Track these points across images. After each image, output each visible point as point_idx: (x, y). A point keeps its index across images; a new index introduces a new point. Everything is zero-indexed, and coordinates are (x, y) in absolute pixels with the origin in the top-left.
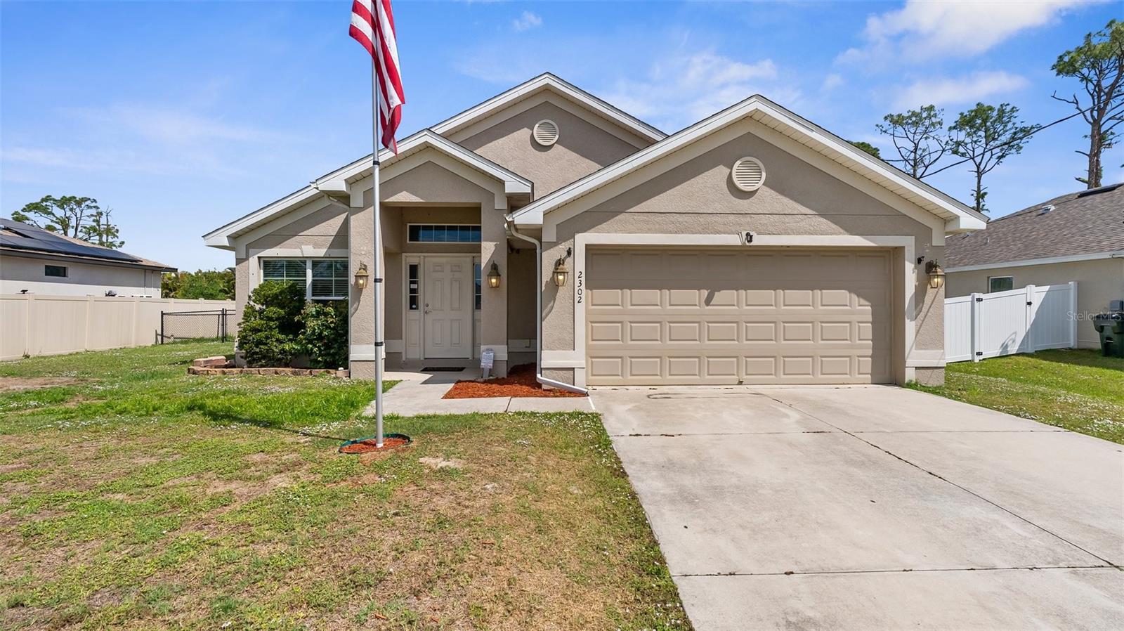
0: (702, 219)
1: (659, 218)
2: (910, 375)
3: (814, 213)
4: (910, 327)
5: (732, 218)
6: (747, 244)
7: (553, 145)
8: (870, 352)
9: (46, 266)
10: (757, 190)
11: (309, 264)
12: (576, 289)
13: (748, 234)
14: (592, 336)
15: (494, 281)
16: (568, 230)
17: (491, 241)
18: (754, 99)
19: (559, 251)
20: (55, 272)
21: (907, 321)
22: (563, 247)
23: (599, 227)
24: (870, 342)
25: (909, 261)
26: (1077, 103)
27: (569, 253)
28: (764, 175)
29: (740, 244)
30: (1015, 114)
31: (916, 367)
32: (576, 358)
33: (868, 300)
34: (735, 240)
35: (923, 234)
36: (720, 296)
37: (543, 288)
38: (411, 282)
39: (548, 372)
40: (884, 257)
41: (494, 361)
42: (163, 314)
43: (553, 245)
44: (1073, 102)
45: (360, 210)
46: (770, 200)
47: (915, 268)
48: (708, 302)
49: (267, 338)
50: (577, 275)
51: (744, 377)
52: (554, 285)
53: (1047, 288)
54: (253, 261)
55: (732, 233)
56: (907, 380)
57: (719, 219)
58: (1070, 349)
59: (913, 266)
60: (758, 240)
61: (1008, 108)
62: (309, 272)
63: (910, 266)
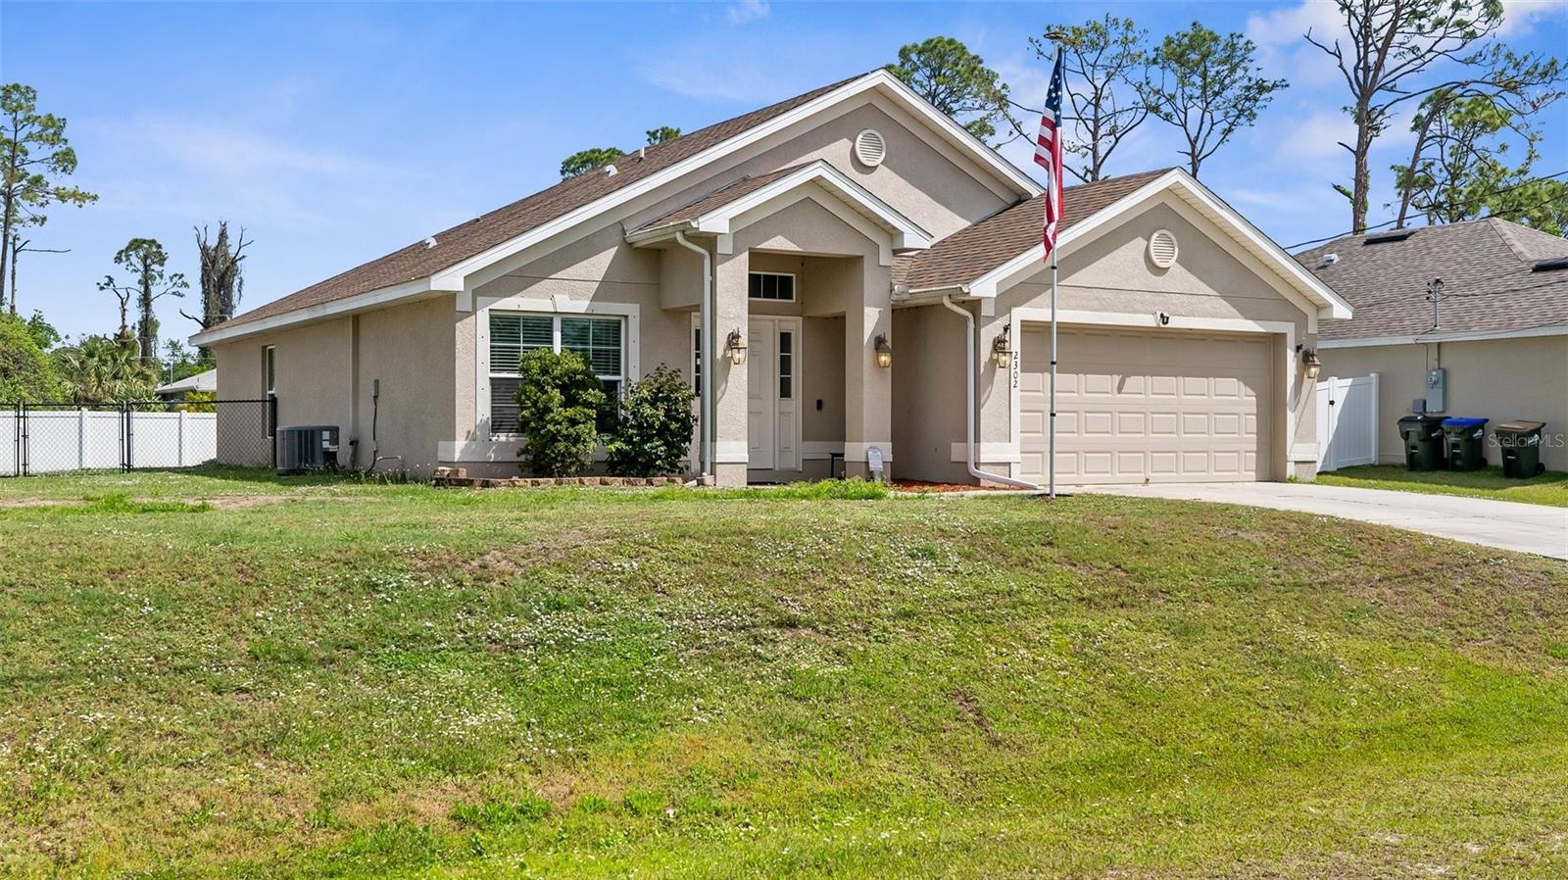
0: (1123, 296)
1: (1086, 293)
2: (1291, 470)
3: (1216, 293)
4: (1291, 418)
5: (1148, 295)
6: (1162, 325)
8: (1255, 447)
10: (1170, 267)
12: (1013, 371)
13: (1162, 316)
14: (1022, 427)
15: (884, 358)
16: (1007, 304)
17: (875, 306)
19: (997, 327)
21: (1289, 412)
22: (1002, 322)
23: (1033, 301)
24: (1255, 436)
25: (1291, 349)
26: (1340, 57)
27: (1006, 329)
28: (1177, 249)
29: (1155, 325)
30: (1250, 56)
31: (1296, 462)
32: (1009, 452)
34: (1149, 321)
35: (1301, 320)
36: (1134, 382)
37: (982, 370)
39: (986, 467)
40: (1265, 343)
43: (993, 319)
44: (1334, 54)
45: (728, 257)
46: (1180, 278)
47: (1295, 356)
48: (1120, 390)
50: (1014, 355)
51: (1150, 475)
53: (1349, 381)
54: (483, 315)
55: (1149, 313)
56: (1288, 476)
57: (1137, 296)
58: (1372, 465)
59: (1293, 354)
60: (1175, 323)
61: (1241, 42)
62: (557, 336)
63: (1290, 354)
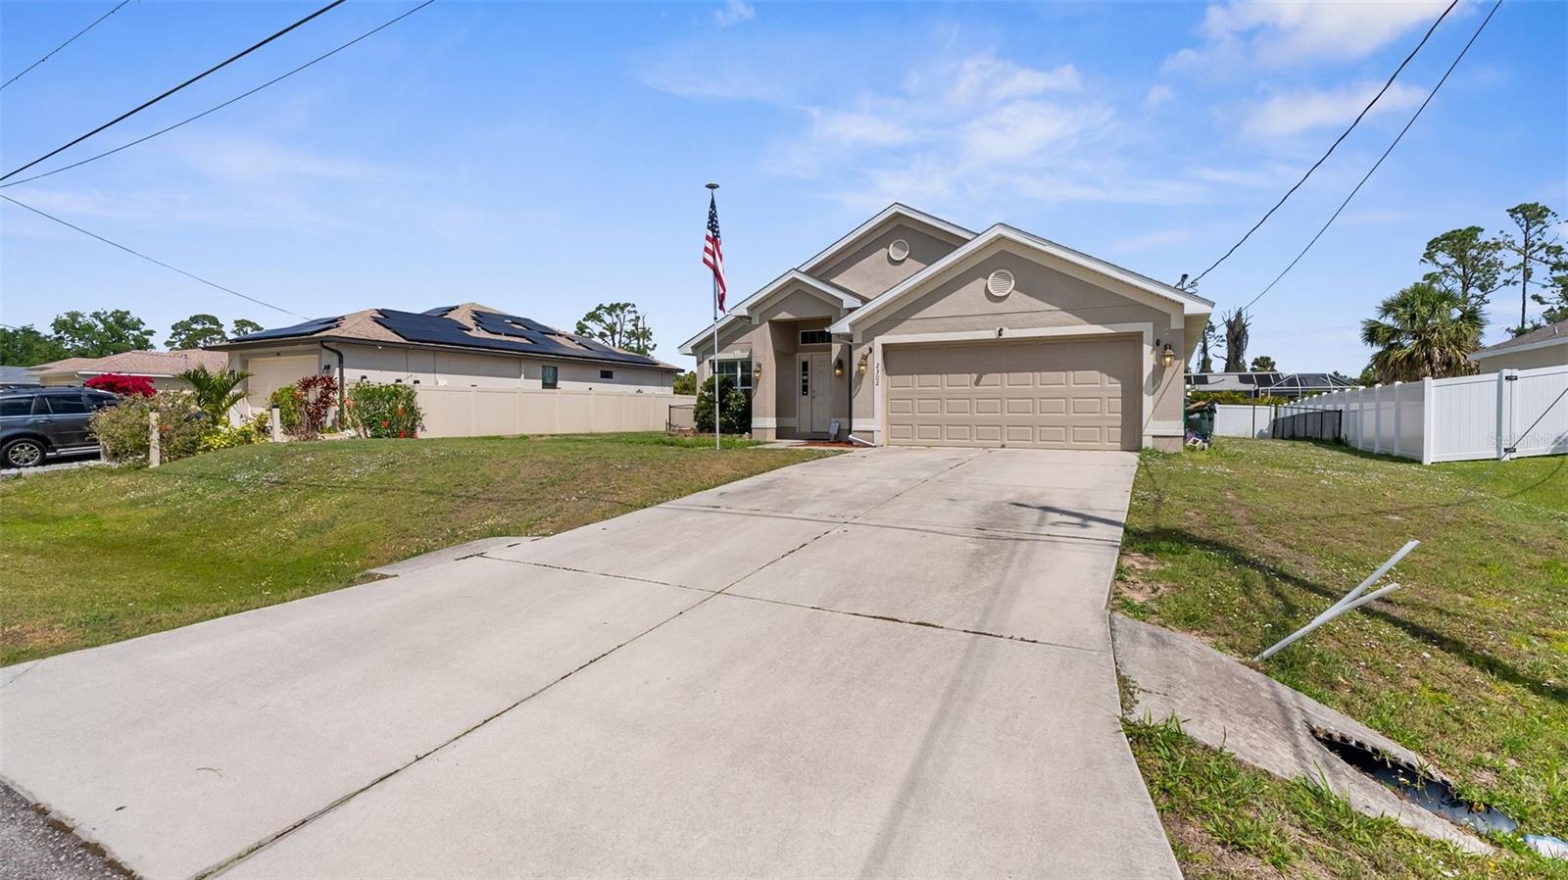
0: (965, 320)
1: (933, 322)
2: (1146, 442)
3: (1058, 309)
4: (1148, 401)
5: (989, 317)
6: (999, 337)
7: (904, 260)
8: (1119, 423)
9: (602, 372)
10: (1008, 294)
11: (739, 364)
12: (876, 375)
13: (1000, 330)
14: (891, 409)
15: (838, 371)
16: (869, 335)
18: (997, 227)
19: (864, 349)
20: (606, 375)
22: (866, 346)
23: (891, 331)
24: (1120, 415)
25: (1148, 344)
27: (871, 350)
28: (1013, 282)
29: (995, 337)
31: (1154, 436)
32: (875, 424)
33: (1118, 379)
34: (992, 335)
35: (1161, 319)
36: (986, 378)
37: (856, 377)
38: (804, 375)
39: (857, 434)
41: (839, 430)
42: (670, 407)
43: (859, 345)
46: (1020, 301)
47: (1154, 349)
48: (977, 383)
49: (708, 414)
50: (876, 365)
51: (1006, 442)
52: (861, 375)
54: (707, 362)
55: (990, 329)
56: (1143, 447)
57: (982, 319)
59: (1151, 348)
60: (1007, 334)
62: (739, 369)
63: (1147, 349)
